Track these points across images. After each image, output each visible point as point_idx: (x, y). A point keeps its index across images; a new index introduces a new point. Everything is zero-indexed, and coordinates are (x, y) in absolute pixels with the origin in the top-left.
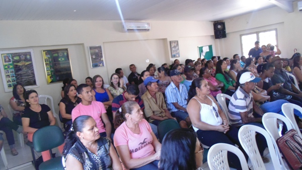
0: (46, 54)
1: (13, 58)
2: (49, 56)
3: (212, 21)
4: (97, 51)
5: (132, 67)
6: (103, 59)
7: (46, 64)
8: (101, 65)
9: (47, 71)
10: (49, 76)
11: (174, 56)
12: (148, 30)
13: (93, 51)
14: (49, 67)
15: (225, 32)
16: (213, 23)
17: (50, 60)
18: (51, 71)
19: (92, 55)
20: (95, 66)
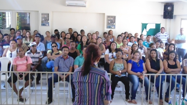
0: (18, 14)
1: (2, 15)
2: (19, 16)
3: (163, 3)
4: (46, 16)
5: (70, 30)
6: (49, 21)
7: (17, 20)
8: (47, 25)
9: (17, 23)
10: (18, 27)
11: (110, 27)
12: (85, 6)
13: (43, 16)
14: (19, 21)
15: (172, 14)
16: (164, 4)
17: (20, 18)
18: (19, 24)
19: (42, 18)
20: (43, 25)
